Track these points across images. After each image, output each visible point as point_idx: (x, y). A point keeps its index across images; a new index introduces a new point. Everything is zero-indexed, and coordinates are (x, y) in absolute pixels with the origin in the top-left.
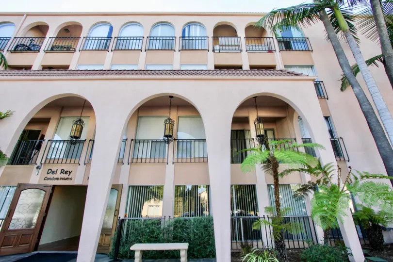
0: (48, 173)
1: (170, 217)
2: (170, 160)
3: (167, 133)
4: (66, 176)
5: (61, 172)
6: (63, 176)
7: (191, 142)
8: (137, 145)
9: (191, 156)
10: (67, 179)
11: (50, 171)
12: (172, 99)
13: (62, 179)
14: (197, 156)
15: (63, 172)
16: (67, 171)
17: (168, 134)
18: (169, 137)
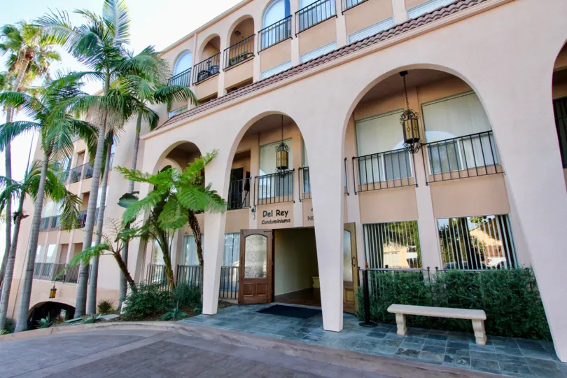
0: (264, 216)
1: (437, 268)
2: (421, 180)
3: (409, 136)
4: (283, 218)
5: (277, 214)
6: (280, 218)
7: (454, 142)
8: (363, 164)
9: (458, 167)
10: (285, 221)
11: (265, 213)
12: (406, 76)
13: (279, 221)
14: (471, 165)
15: (279, 213)
16: (283, 212)
17: (411, 137)
18: (414, 143)
